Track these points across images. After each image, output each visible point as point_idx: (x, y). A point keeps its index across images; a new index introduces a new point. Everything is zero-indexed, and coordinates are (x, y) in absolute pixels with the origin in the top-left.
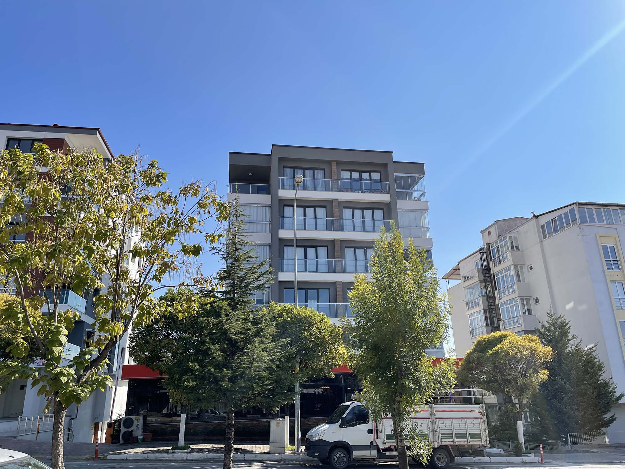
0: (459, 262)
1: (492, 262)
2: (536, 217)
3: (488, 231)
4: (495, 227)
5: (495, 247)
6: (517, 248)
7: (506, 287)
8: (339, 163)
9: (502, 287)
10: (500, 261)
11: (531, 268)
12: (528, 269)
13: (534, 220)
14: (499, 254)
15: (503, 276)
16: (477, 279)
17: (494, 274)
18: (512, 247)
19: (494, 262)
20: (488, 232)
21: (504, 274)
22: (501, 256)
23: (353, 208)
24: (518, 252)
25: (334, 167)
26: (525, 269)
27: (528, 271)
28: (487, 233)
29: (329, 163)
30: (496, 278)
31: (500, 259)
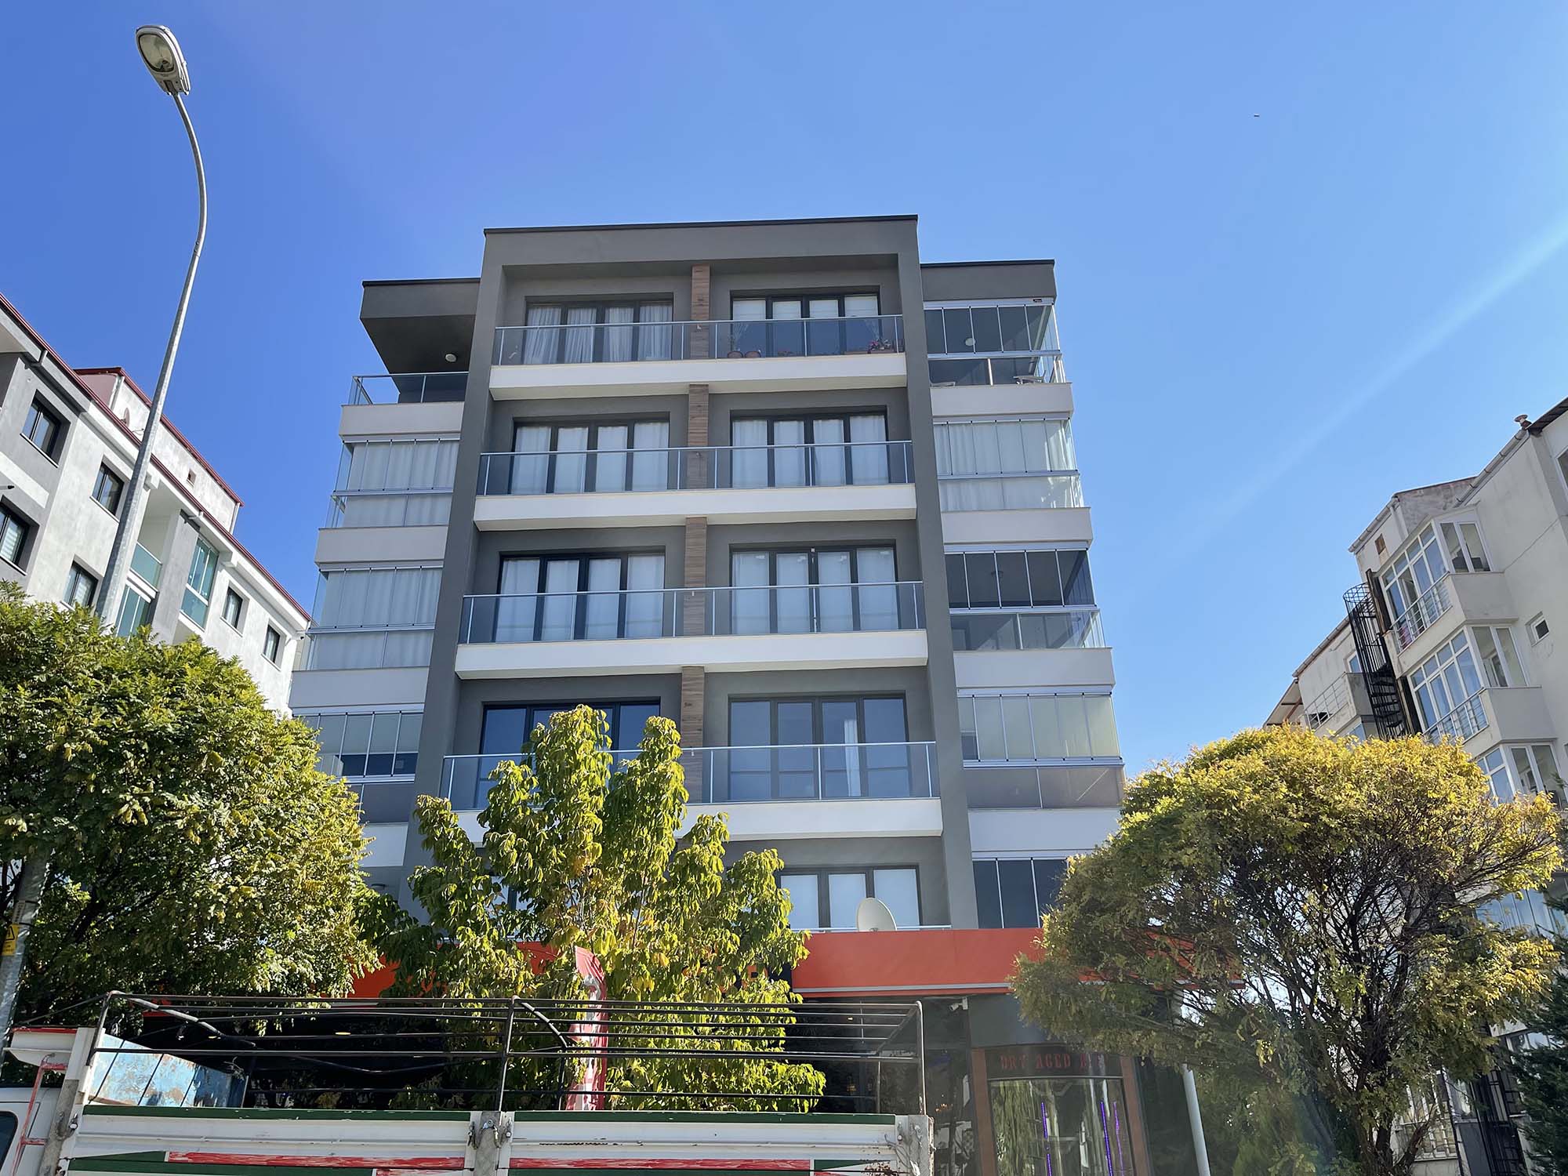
0: (1298, 674)
1: (1393, 635)
2: (1535, 429)
3: (1376, 537)
4: (1396, 516)
5: (1396, 579)
6: (1480, 565)
7: (1455, 717)
8: (719, 270)
9: (1438, 719)
10: (1420, 623)
11: (1543, 629)
12: (1530, 636)
13: (1530, 441)
14: (1413, 597)
15: (1438, 678)
16: (1351, 712)
17: (1404, 680)
18: (1459, 563)
19: (1401, 633)
20: (1377, 542)
21: (1440, 671)
22: (1422, 604)
23: (772, 417)
24: (1484, 576)
25: (701, 283)
26: (1522, 637)
27: (1534, 644)
28: (1371, 545)
29: (683, 270)
30: (1413, 691)
31: (1418, 616)
